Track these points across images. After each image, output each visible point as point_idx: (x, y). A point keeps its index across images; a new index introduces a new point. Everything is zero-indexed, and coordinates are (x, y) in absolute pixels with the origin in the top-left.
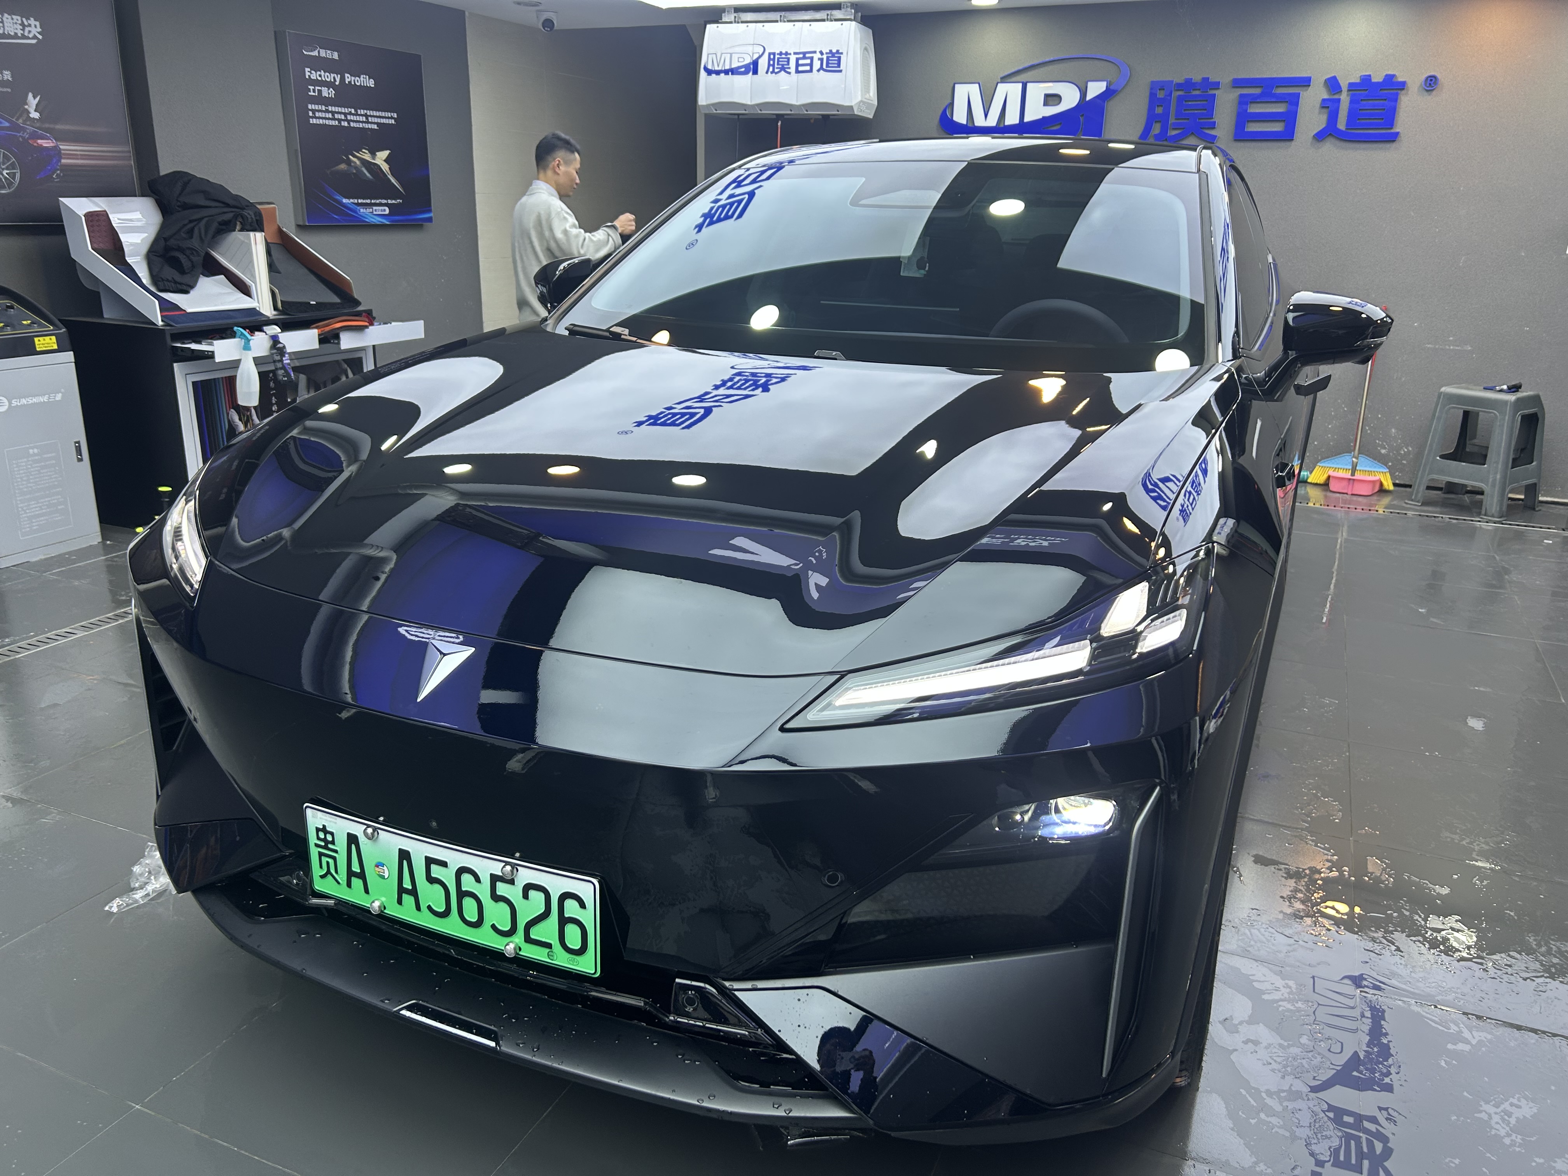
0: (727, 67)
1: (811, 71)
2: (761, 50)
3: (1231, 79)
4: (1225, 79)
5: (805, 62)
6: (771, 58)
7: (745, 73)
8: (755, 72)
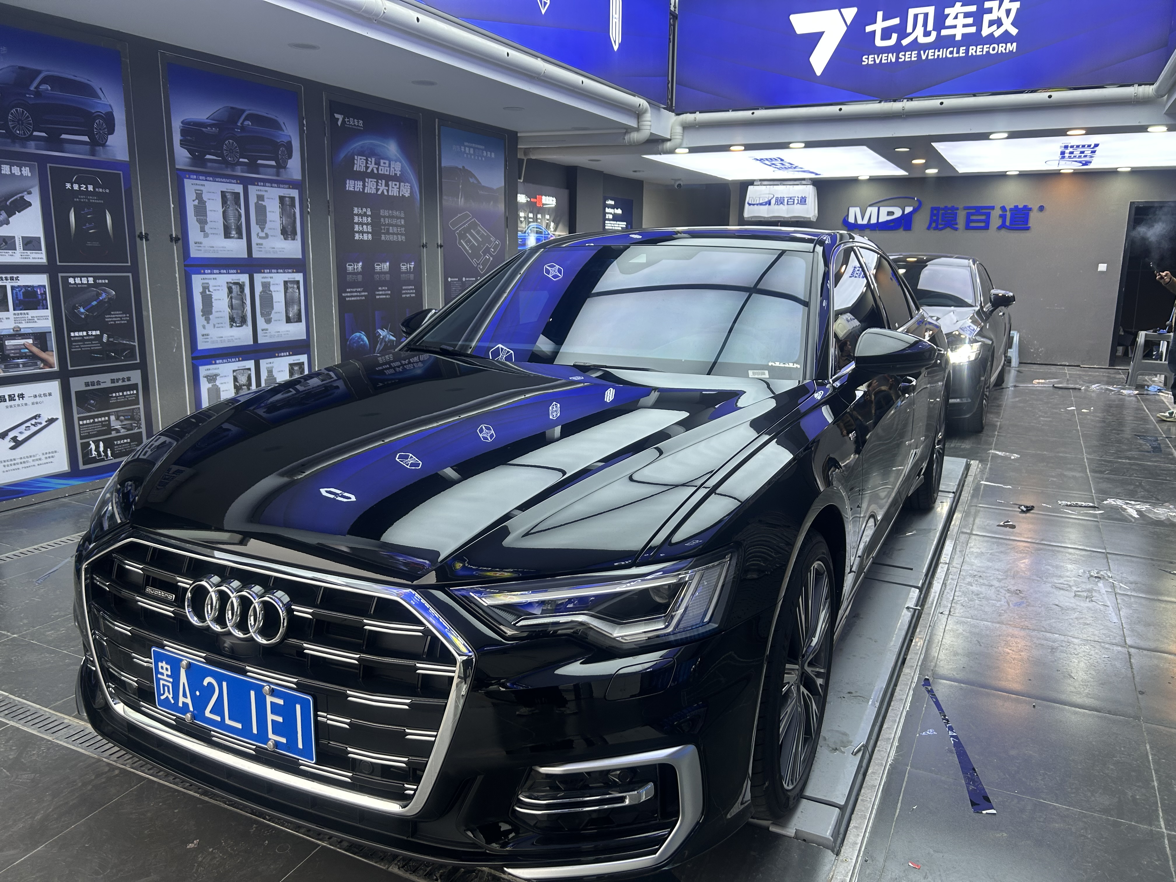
0: (758, 202)
1: (794, 204)
2: (772, 196)
3: (964, 206)
4: (961, 206)
5: (791, 201)
6: (777, 199)
7: (766, 204)
8: (770, 204)
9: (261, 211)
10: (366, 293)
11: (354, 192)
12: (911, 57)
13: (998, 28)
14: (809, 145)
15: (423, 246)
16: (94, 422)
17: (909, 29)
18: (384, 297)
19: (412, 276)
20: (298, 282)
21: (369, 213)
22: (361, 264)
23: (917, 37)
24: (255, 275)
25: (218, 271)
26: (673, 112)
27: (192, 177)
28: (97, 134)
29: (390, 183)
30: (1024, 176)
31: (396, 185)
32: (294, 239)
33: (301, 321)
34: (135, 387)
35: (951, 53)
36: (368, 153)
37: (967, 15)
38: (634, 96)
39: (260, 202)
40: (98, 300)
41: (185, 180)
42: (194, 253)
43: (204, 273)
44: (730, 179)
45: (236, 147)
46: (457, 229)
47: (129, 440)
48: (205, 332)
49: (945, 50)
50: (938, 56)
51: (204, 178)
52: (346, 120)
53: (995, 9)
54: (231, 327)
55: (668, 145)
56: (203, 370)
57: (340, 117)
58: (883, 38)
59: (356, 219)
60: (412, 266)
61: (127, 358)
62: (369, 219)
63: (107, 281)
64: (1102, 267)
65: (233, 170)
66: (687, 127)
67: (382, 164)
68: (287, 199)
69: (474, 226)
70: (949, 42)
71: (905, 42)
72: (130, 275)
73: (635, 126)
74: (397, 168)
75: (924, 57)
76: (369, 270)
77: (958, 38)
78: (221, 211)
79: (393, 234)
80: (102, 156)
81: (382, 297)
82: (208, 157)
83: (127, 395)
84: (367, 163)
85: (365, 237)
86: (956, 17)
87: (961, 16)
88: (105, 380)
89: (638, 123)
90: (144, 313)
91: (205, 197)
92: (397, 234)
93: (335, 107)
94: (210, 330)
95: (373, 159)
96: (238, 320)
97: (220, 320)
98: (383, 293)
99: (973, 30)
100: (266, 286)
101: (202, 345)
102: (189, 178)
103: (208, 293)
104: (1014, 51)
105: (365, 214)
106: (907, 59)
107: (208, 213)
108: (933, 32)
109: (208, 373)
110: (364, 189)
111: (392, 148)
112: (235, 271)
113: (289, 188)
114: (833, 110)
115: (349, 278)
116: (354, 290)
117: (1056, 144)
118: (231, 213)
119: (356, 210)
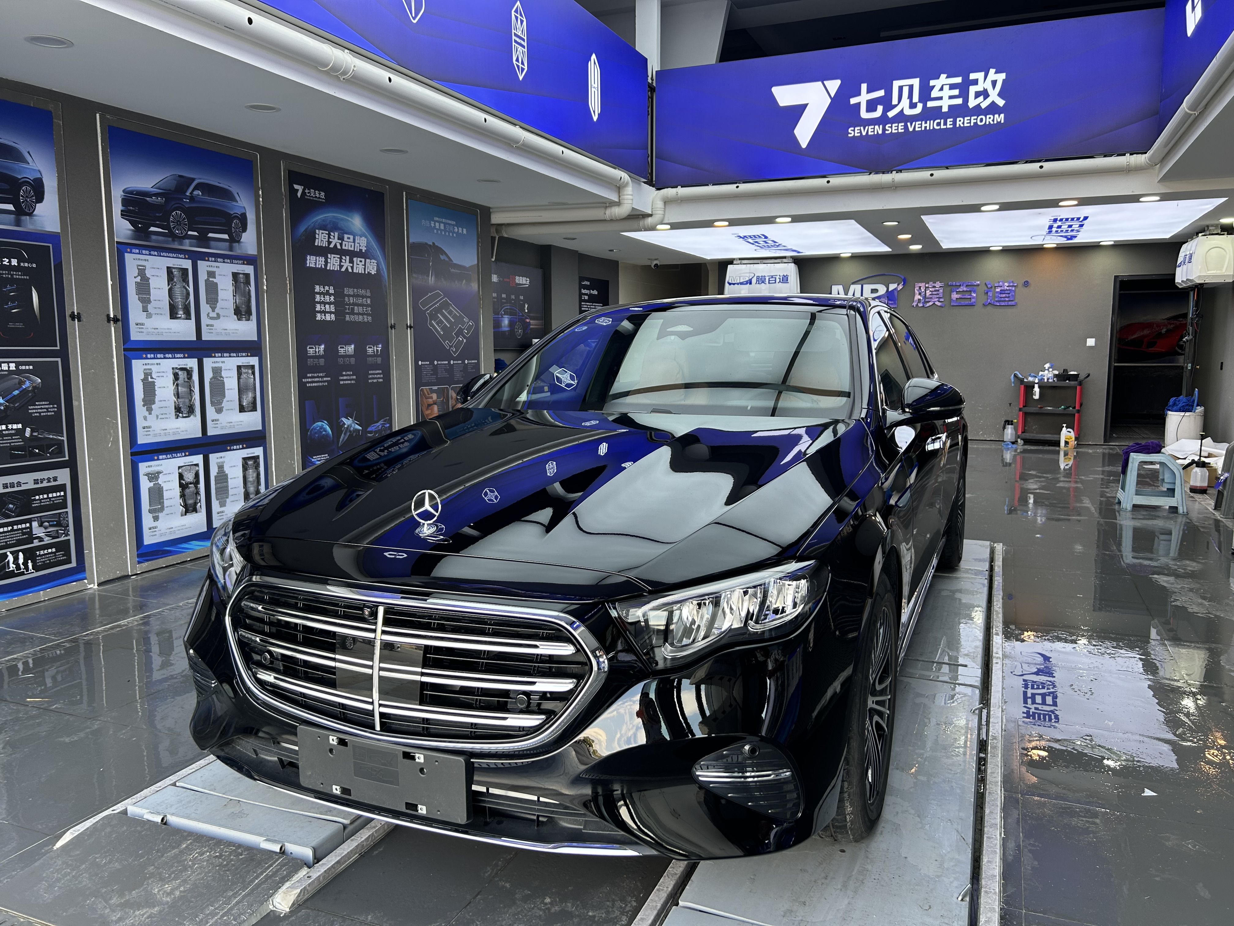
0: (738, 282)
1: (775, 283)
2: (753, 275)
5: (772, 279)
6: (758, 278)
7: (746, 284)
8: (751, 283)
9: (213, 289)
10: (329, 379)
11: (316, 269)
12: (898, 129)
13: (985, 99)
14: (796, 219)
15: (391, 327)
16: (12, 530)
17: (895, 101)
18: (349, 382)
19: (379, 360)
20: (253, 367)
21: (332, 291)
22: (323, 346)
23: (903, 109)
24: (205, 360)
25: (162, 356)
26: (653, 187)
27: (134, 251)
28: (23, 202)
29: (355, 259)
30: (1009, 251)
31: (361, 261)
32: (248, 320)
33: (256, 410)
34: (63, 487)
35: (939, 124)
36: (330, 227)
37: (952, 87)
38: (615, 168)
39: (210, 279)
40: (21, 389)
41: (126, 254)
42: (135, 335)
43: (147, 358)
44: (709, 259)
45: (184, 219)
46: (427, 309)
47: (54, 550)
48: (146, 424)
49: (932, 122)
50: (926, 127)
51: (147, 252)
52: (307, 191)
53: (981, 81)
54: (177, 418)
55: (649, 220)
56: (144, 468)
57: (299, 188)
58: (868, 110)
59: (318, 298)
60: (379, 349)
61: (53, 455)
62: (332, 298)
63: (31, 367)
64: (1091, 342)
65: (181, 244)
66: (667, 202)
67: (346, 239)
68: (241, 276)
69: (445, 305)
70: (936, 113)
71: (891, 114)
72: (59, 360)
73: (617, 200)
74: (362, 244)
75: (911, 129)
76: (331, 352)
77: (945, 109)
78: (167, 288)
79: (359, 314)
80: (29, 225)
81: (346, 382)
82: (152, 229)
83: (53, 497)
84: (329, 238)
85: (328, 317)
86: (942, 89)
87: (946, 88)
88: (27, 481)
89: (620, 197)
90: (75, 403)
91: (148, 274)
92: (363, 314)
93: (294, 177)
94: (151, 421)
95: (336, 234)
96: (185, 410)
97: (163, 411)
98: (347, 379)
99: (959, 101)
100: (217, 371)
101: (142, 439)
102: (131, 252)
103: (150, 380)
104: (1002, 122)
105: (328, 293)
106: (894, 131)
107: (152, 291)
108: (918, 104)
109: (150, 470)
110: (326, 265)
111: (356, 222)
112: (182, 355)
113: (244, 264)
114: (820, 182)
115: (310, 362)
116: (316, 375)
117: (1045, 217)
118: (178, 290)
119: (317, 289)
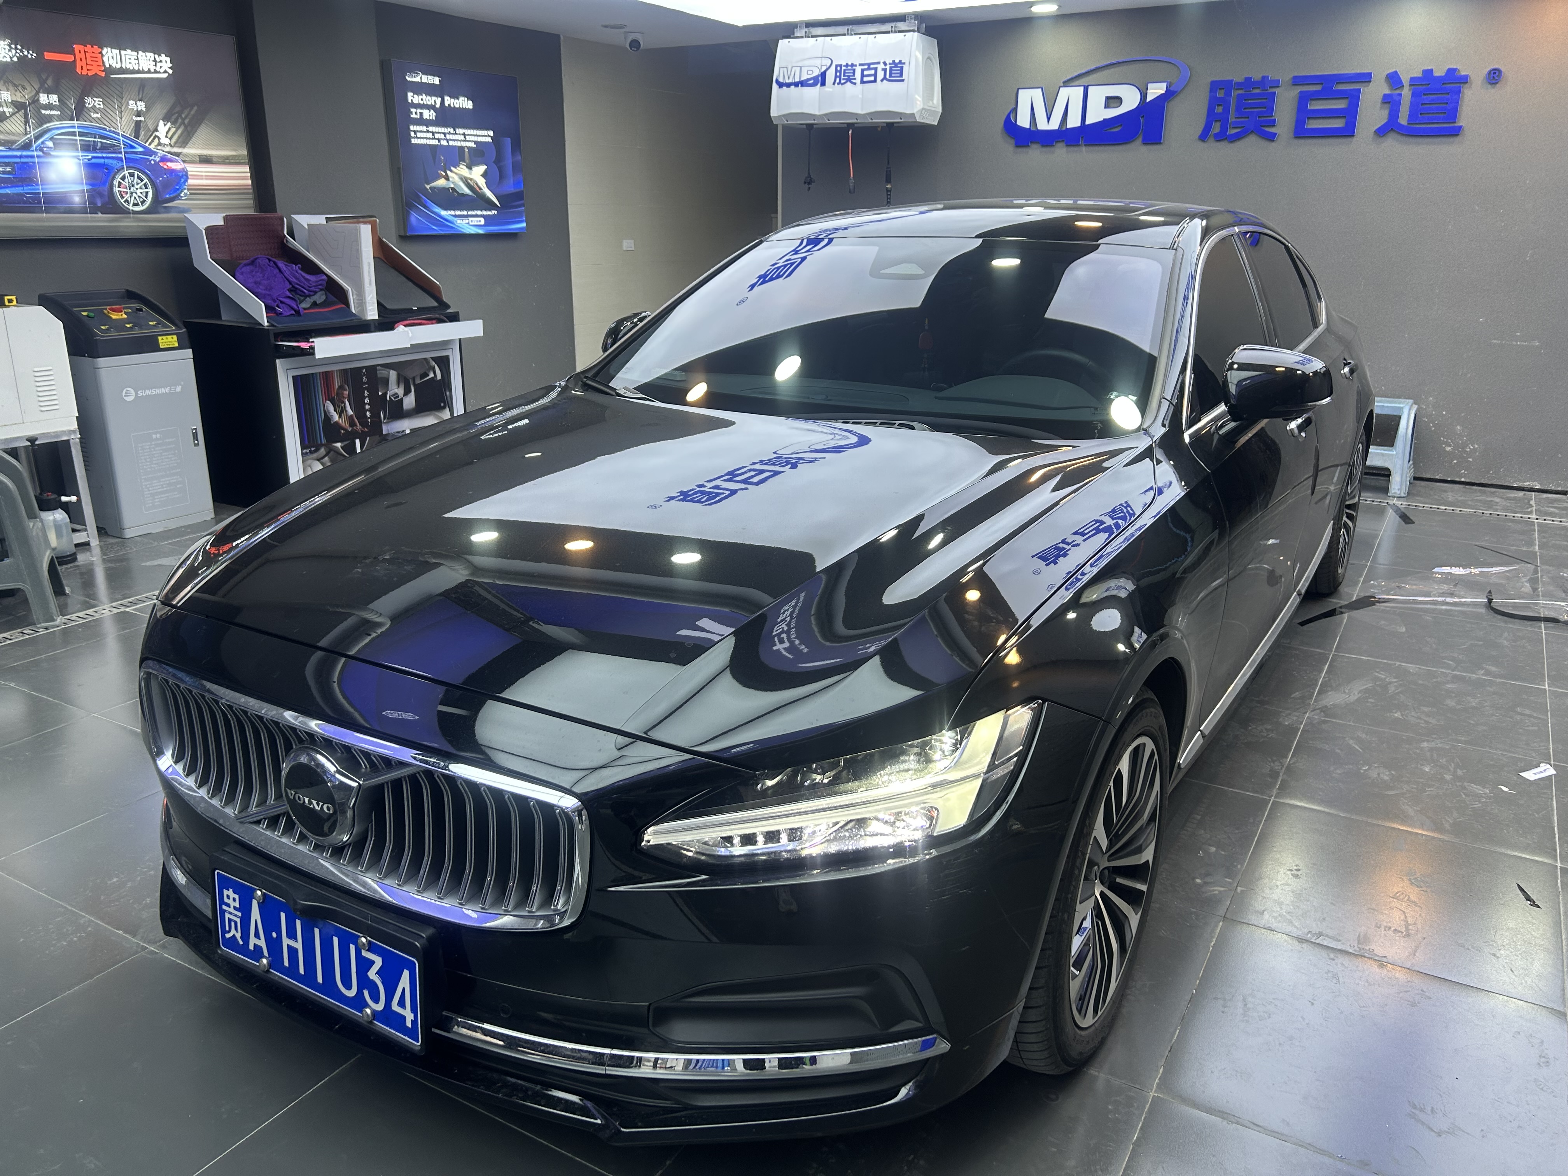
0: (797, 80)
1: (875, 81)
2: (828, 62)
3: (1292, 76)
4: (1285, 77)
5: (869, 73)
6: (839, 69)
7: (814, 85)
8: (823, 84)
